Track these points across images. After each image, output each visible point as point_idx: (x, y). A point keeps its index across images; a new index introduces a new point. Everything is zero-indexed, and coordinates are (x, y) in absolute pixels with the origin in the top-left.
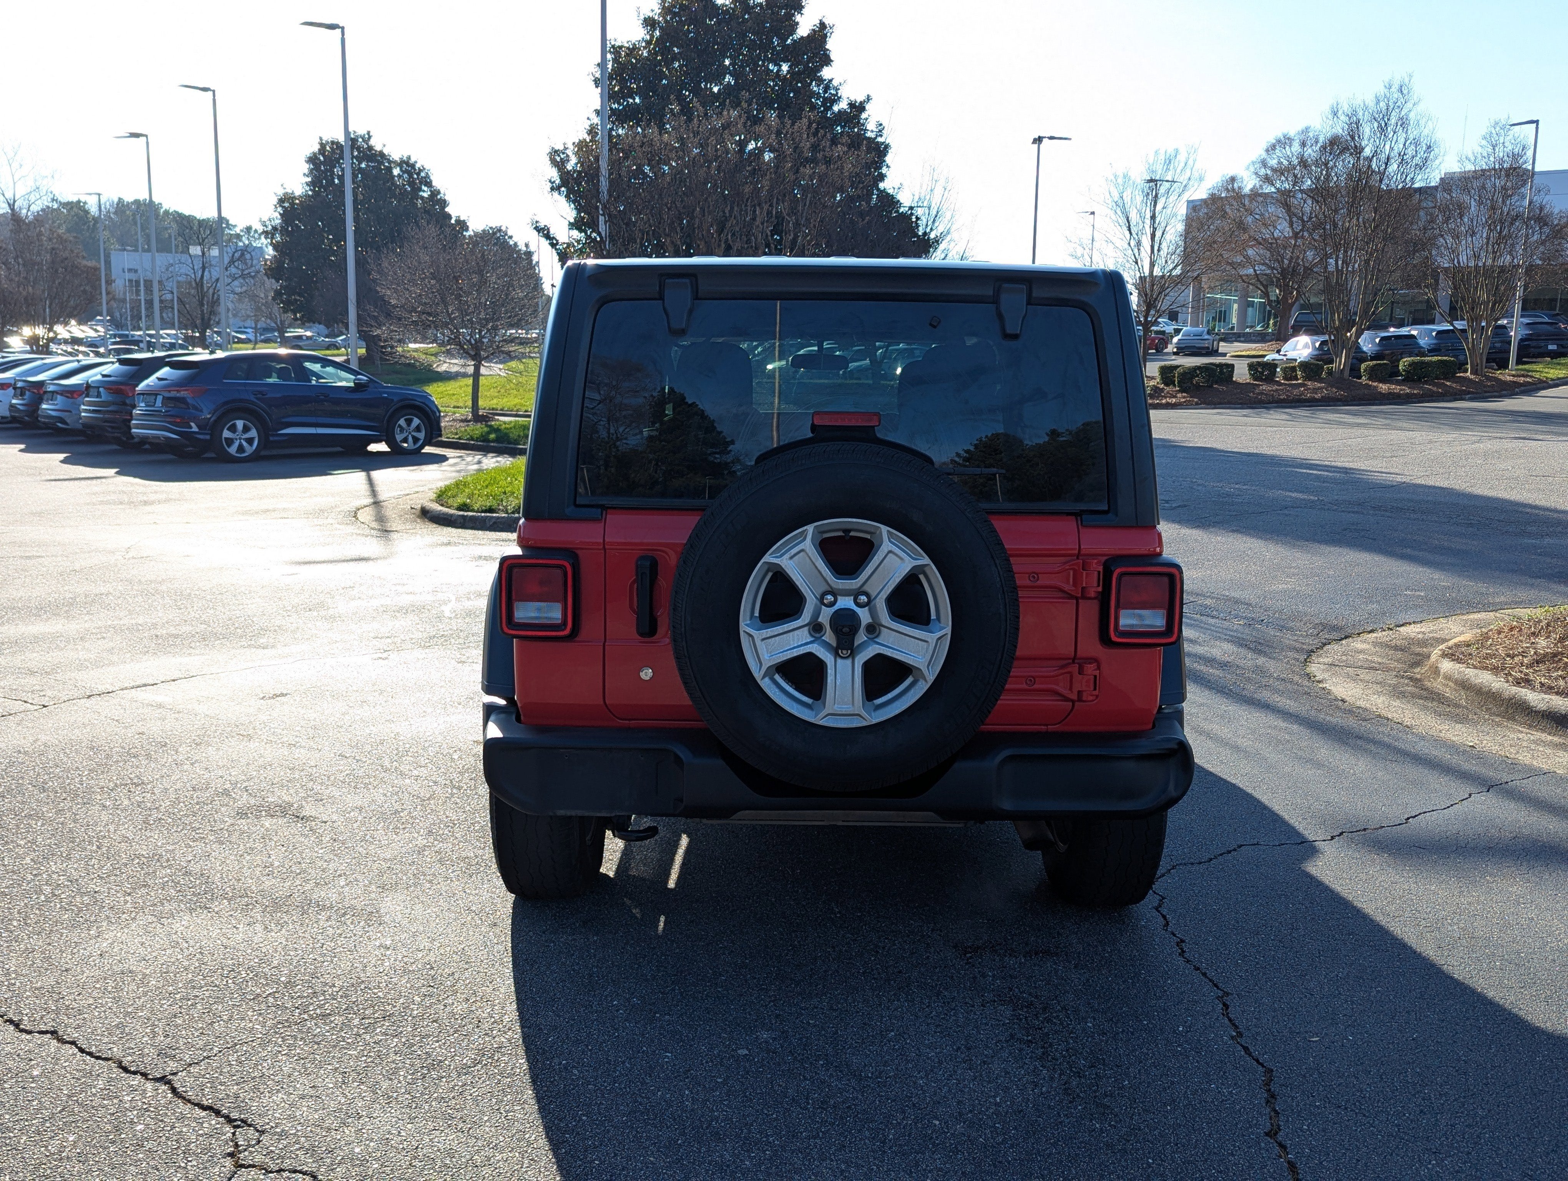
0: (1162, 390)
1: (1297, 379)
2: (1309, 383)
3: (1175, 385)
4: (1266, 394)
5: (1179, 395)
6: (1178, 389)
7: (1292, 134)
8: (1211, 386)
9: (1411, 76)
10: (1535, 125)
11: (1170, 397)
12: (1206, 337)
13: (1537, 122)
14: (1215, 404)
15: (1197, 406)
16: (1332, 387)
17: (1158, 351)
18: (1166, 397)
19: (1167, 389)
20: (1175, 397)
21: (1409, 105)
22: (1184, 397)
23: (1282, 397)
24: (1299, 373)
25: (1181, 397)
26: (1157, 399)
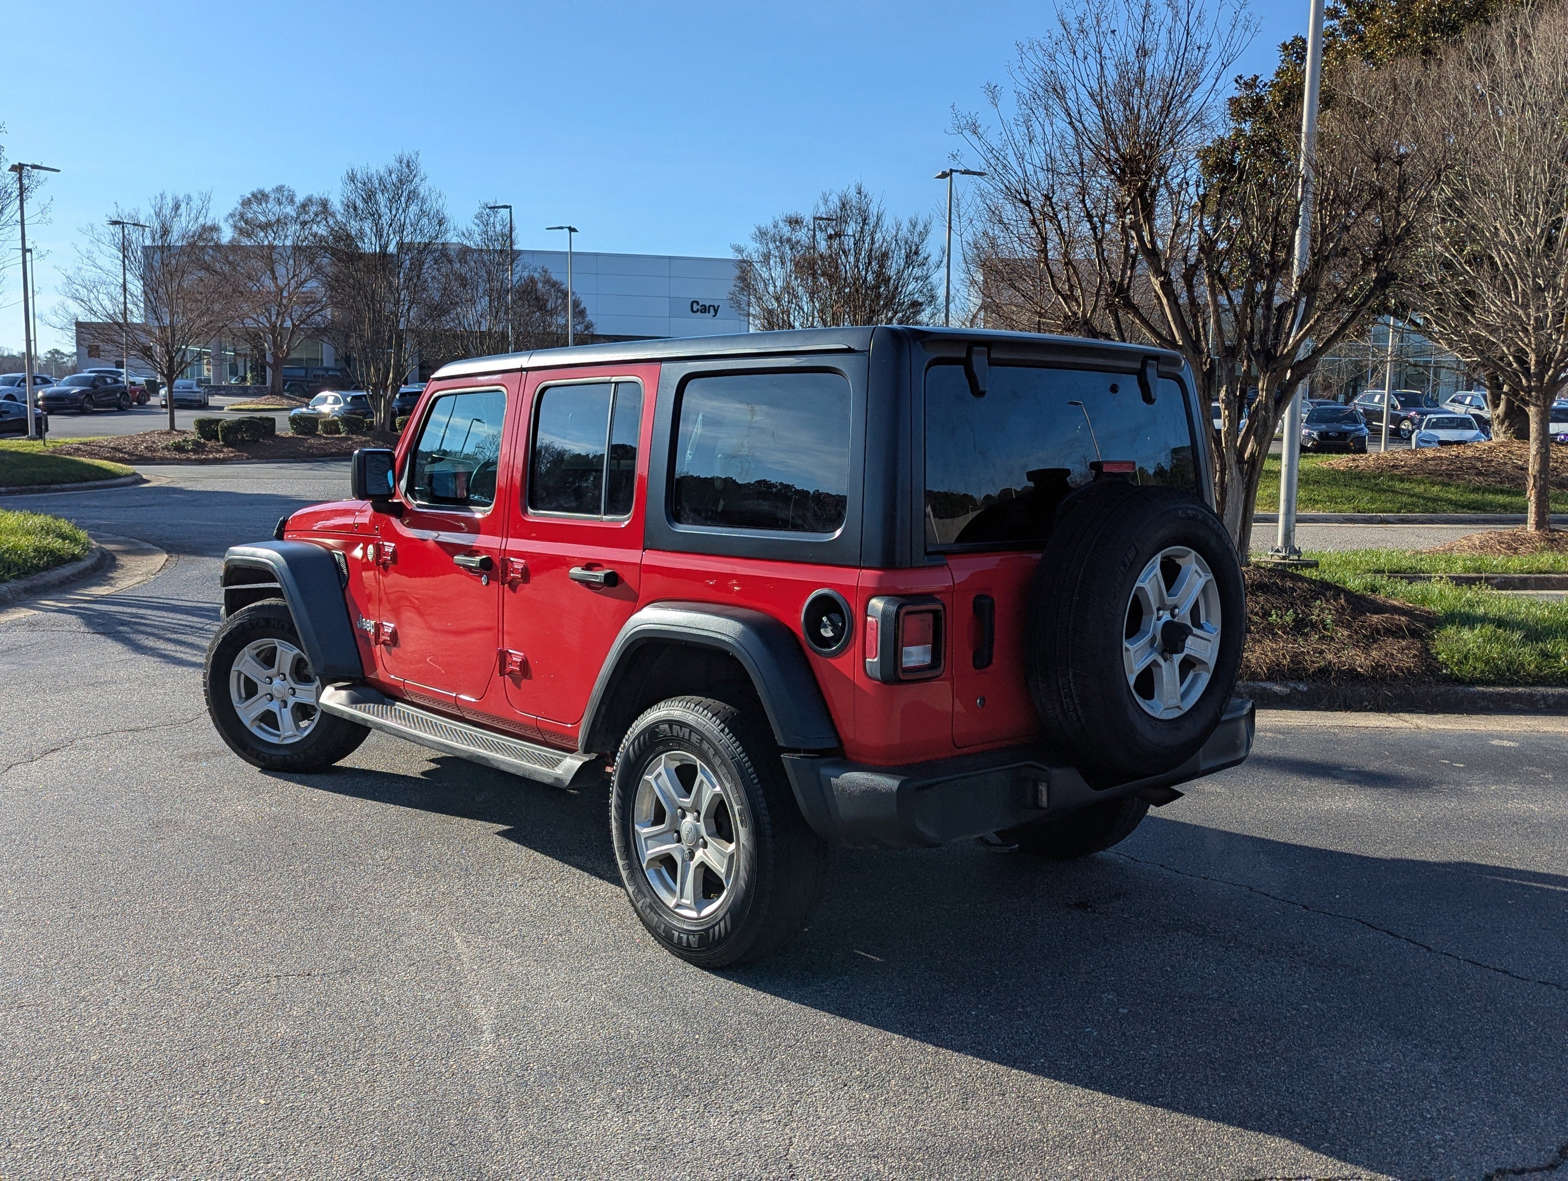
0: (204, 445)
1: (340, 433)
2: (354, 436)
3: (218, 440)
4: (317, 448)
5: (225, 450)
6: (221, 443)
7: (268, 189)
8: (257, 441)
9: (417, 154)
10: (508, 210)
11: (216, 452)
12: (196, 390)
13: (510, 207)
14: (267, 459)
15: (248, 461)
16: (378, 440)
17: (140, 403)
18: (211, 452)
19: (210, 444)
20: (221, 452)
21: (417, 180)
22: (232, 452)
23: (334, 450)
24: (341, 427)
25: (228, 452)
26: (202, 453)
